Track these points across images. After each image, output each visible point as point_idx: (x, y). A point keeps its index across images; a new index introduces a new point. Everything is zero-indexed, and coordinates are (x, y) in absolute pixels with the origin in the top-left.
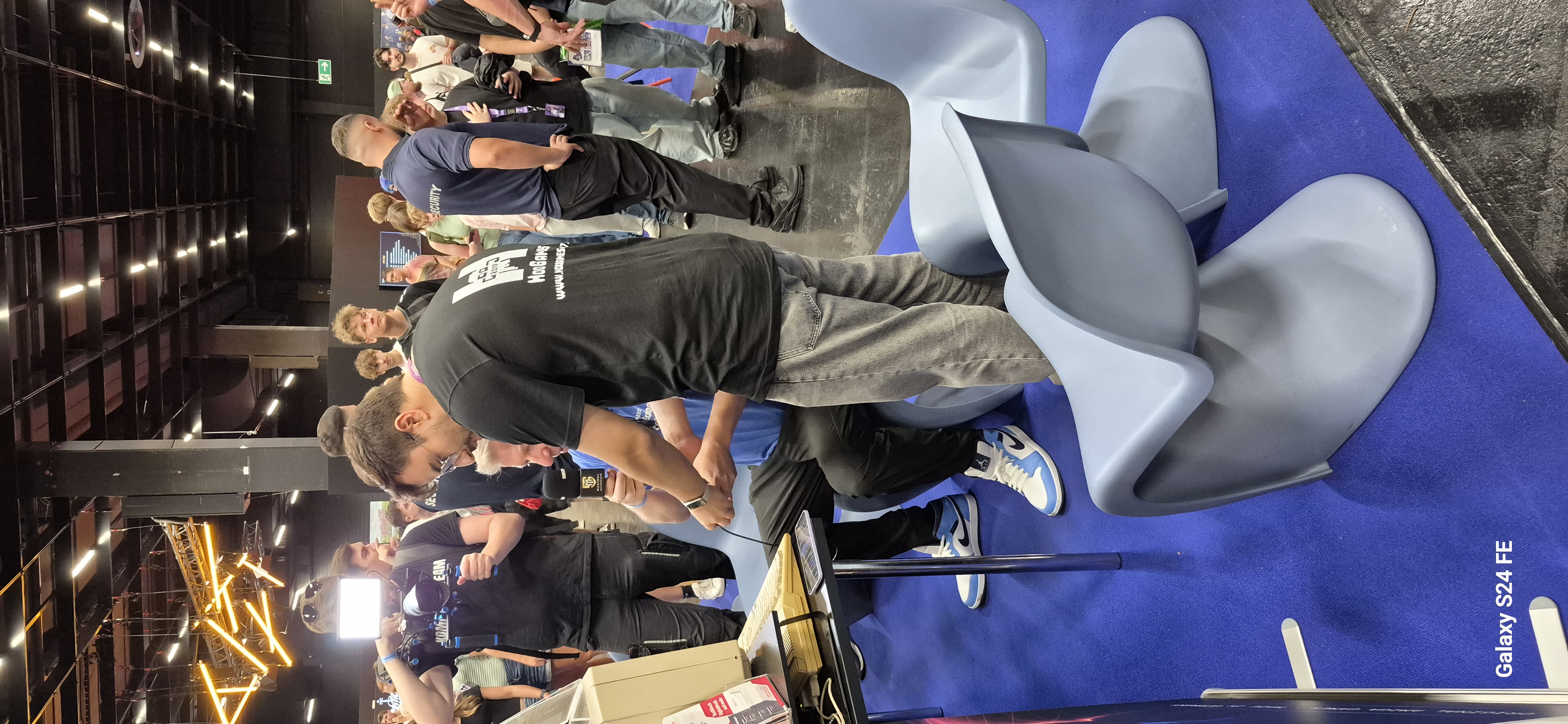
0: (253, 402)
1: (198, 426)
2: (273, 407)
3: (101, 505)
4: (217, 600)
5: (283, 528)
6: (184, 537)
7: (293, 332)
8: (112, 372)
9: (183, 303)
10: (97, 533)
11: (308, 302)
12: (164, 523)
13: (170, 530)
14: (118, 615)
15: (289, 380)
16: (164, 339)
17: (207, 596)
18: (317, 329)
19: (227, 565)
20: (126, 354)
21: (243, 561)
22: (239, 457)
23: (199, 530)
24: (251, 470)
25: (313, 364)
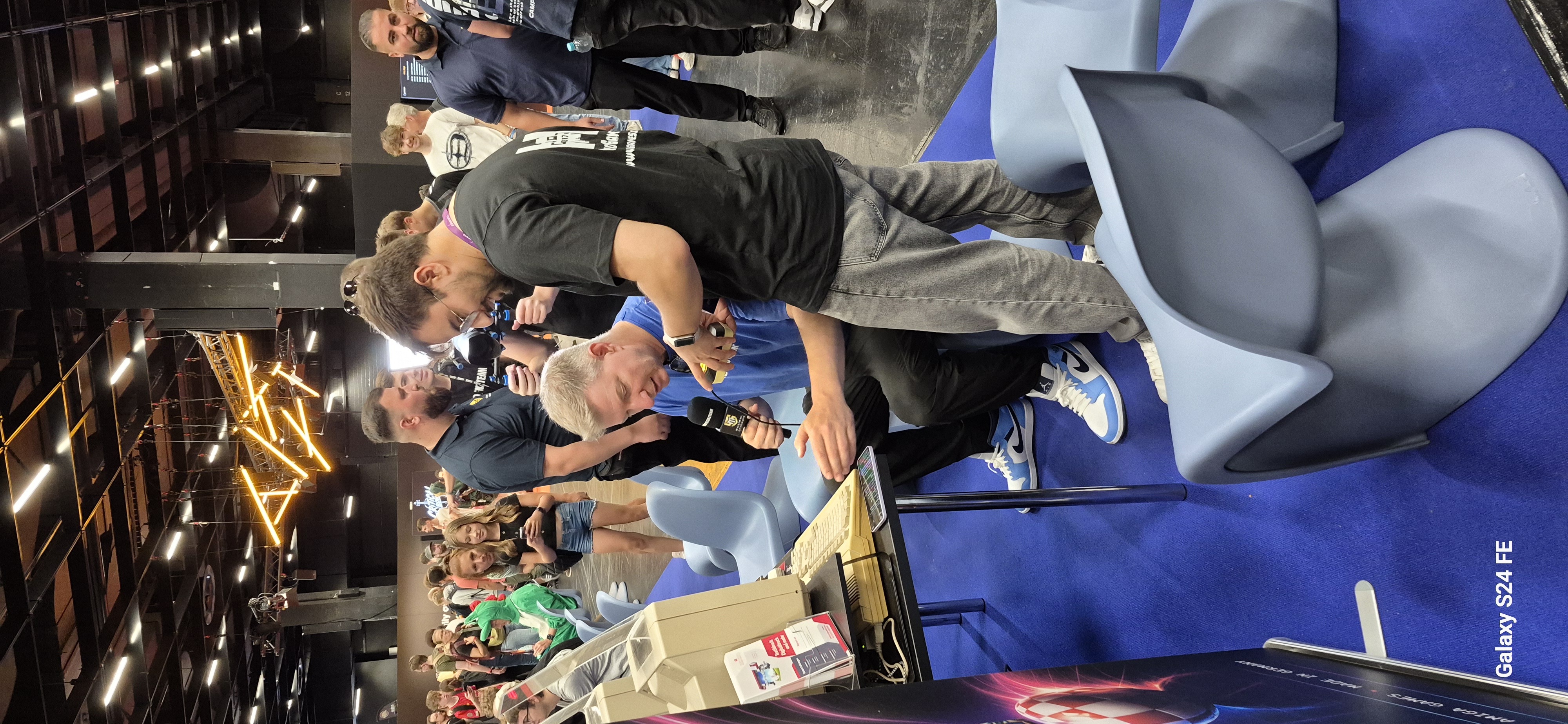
0: (276, 208)
1: (223, 233)
2: (297, 214)
3: (134, 317)
4: (254, 406)
5: (314, 335)
6: (218, 347)
7: (313, 137)
8: (134, 177)
9: (200, 106)
10: (132, 341)
11: (327, 103)
12: (198, 335)
13: (205, 341)
14: (158, 421)
15: (312, 186)
16: (184, 142)
17: (244, 404)
18: (338, 135)
19: (262, 373)
20: (147, 160)
21: (277, 369)
22: (268, 272)
23: (232, 340)
24: (281, 286)
25: (335, 171)
